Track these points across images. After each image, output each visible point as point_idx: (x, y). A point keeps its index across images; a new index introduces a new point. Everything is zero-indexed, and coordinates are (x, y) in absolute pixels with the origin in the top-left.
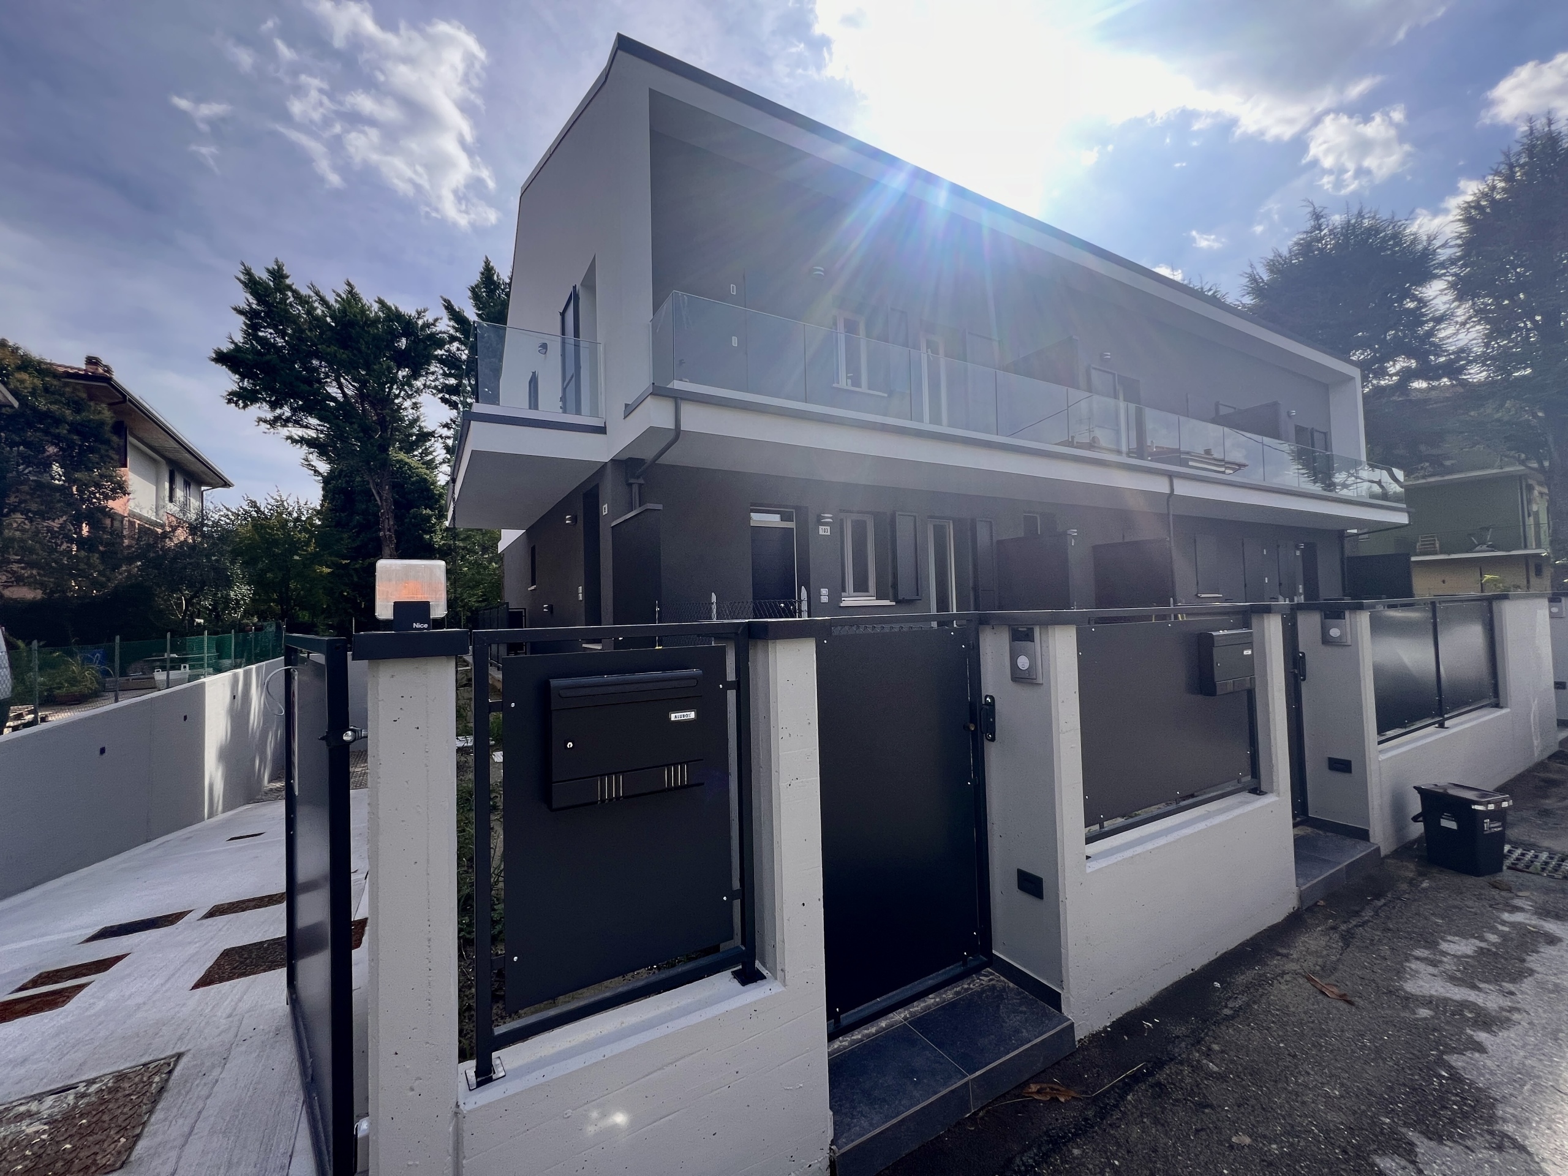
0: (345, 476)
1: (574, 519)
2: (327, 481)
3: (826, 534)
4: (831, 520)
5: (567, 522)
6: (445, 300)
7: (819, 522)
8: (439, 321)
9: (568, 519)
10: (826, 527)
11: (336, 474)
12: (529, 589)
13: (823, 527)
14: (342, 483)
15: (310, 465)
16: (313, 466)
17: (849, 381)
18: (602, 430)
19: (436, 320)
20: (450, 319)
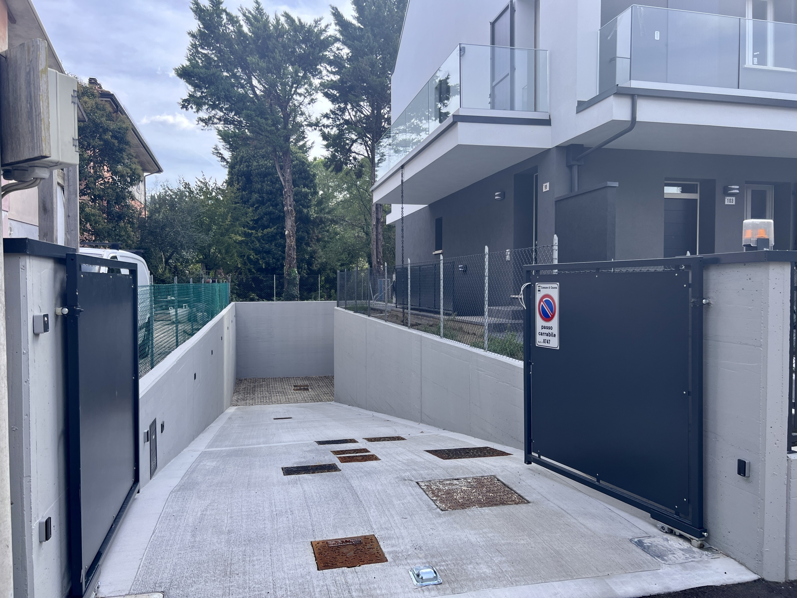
0: (245, 162)
1: (503, 195)
2: (232, 167)
3: (731, 203)
4: (738, 191)
5: (496, 197)
6: (333, 8)
7: (726, 192)
8: (329, 27)
9: (497, 195)
10: (731, 198)
11: (238, 159)
12: (434, 253)
13: (729, 198)
14: (243, 167)
15: (218, 153)
16: (220, 154)
17: (756, 60)
18: (547, 122)
19: (327, 26)
20: (336, 24)
